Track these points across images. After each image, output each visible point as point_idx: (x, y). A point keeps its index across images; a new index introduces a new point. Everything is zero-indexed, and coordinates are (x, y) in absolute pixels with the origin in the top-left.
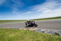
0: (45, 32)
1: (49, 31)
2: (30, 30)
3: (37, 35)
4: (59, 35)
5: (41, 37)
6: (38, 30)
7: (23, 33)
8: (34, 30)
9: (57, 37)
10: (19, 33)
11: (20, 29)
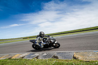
1: (45, 54)
2: (14, 58)
6: (29, 56)
8: (21, 56)
9: (55, 61)
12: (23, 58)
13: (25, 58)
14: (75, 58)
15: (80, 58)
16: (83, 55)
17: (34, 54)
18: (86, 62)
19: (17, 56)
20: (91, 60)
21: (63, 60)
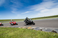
0: (43, 30)
1: (46, 29)
2: (28, 28)
3: (35, 33)
4: (57, 33)
5: (39, 35)
6: (36, 29)
7: (22, 31)
9: (54, 34)
10: (18, 31)
11: (19, 28)
12: (33, 29)
17: (39, 28)
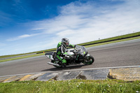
2: (22, 80)
6: (44, 77)
13: (38, 80)
14: (110, 77)
15: (119, 77)
16: (123, 73)
17: (50, 73)
18: (128, 82)
19: (28, 77)
20: (135, 80)
21: (92, 81)
